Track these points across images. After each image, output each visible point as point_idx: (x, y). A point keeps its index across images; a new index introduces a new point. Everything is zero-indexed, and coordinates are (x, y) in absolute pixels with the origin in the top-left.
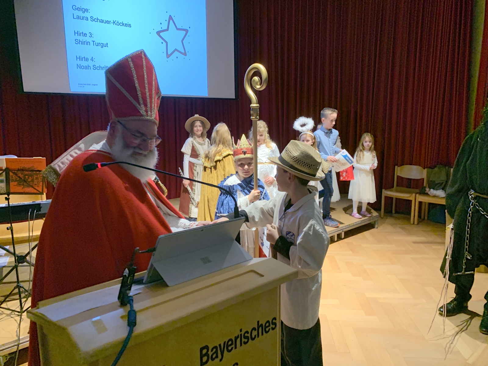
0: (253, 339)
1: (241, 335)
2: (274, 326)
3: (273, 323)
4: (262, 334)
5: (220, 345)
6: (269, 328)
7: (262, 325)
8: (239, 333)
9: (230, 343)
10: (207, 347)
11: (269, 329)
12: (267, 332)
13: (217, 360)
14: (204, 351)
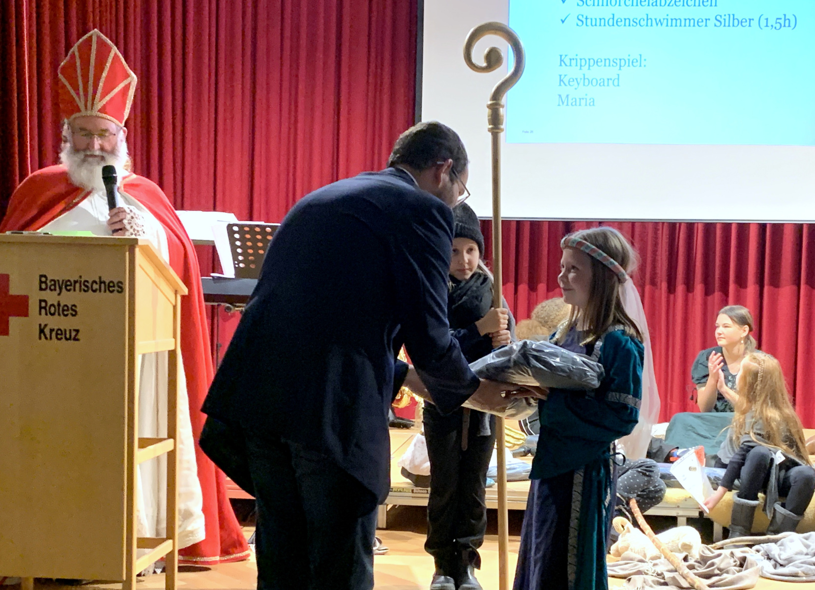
0: (94, 291)
1: (81, 281)
2: (120, 290)
3: (119, 287)
4: (105, 291)
5: (58, 281)
6: (113, 288)
7: (104, 283)
8: (79, 279)
9: (68, 283)
10: (45, 276)
11: (113, 291)
12: (112, 292)
13: (55, 293)
14: (43, 279)
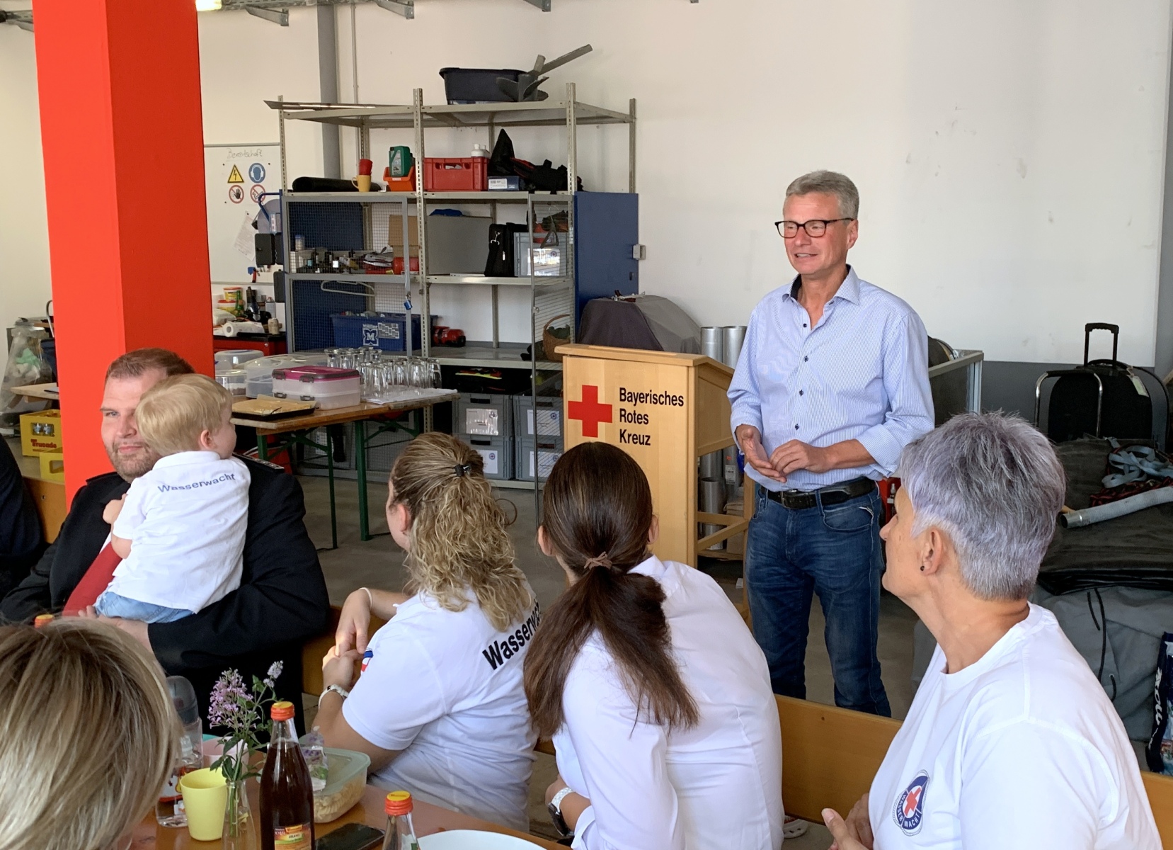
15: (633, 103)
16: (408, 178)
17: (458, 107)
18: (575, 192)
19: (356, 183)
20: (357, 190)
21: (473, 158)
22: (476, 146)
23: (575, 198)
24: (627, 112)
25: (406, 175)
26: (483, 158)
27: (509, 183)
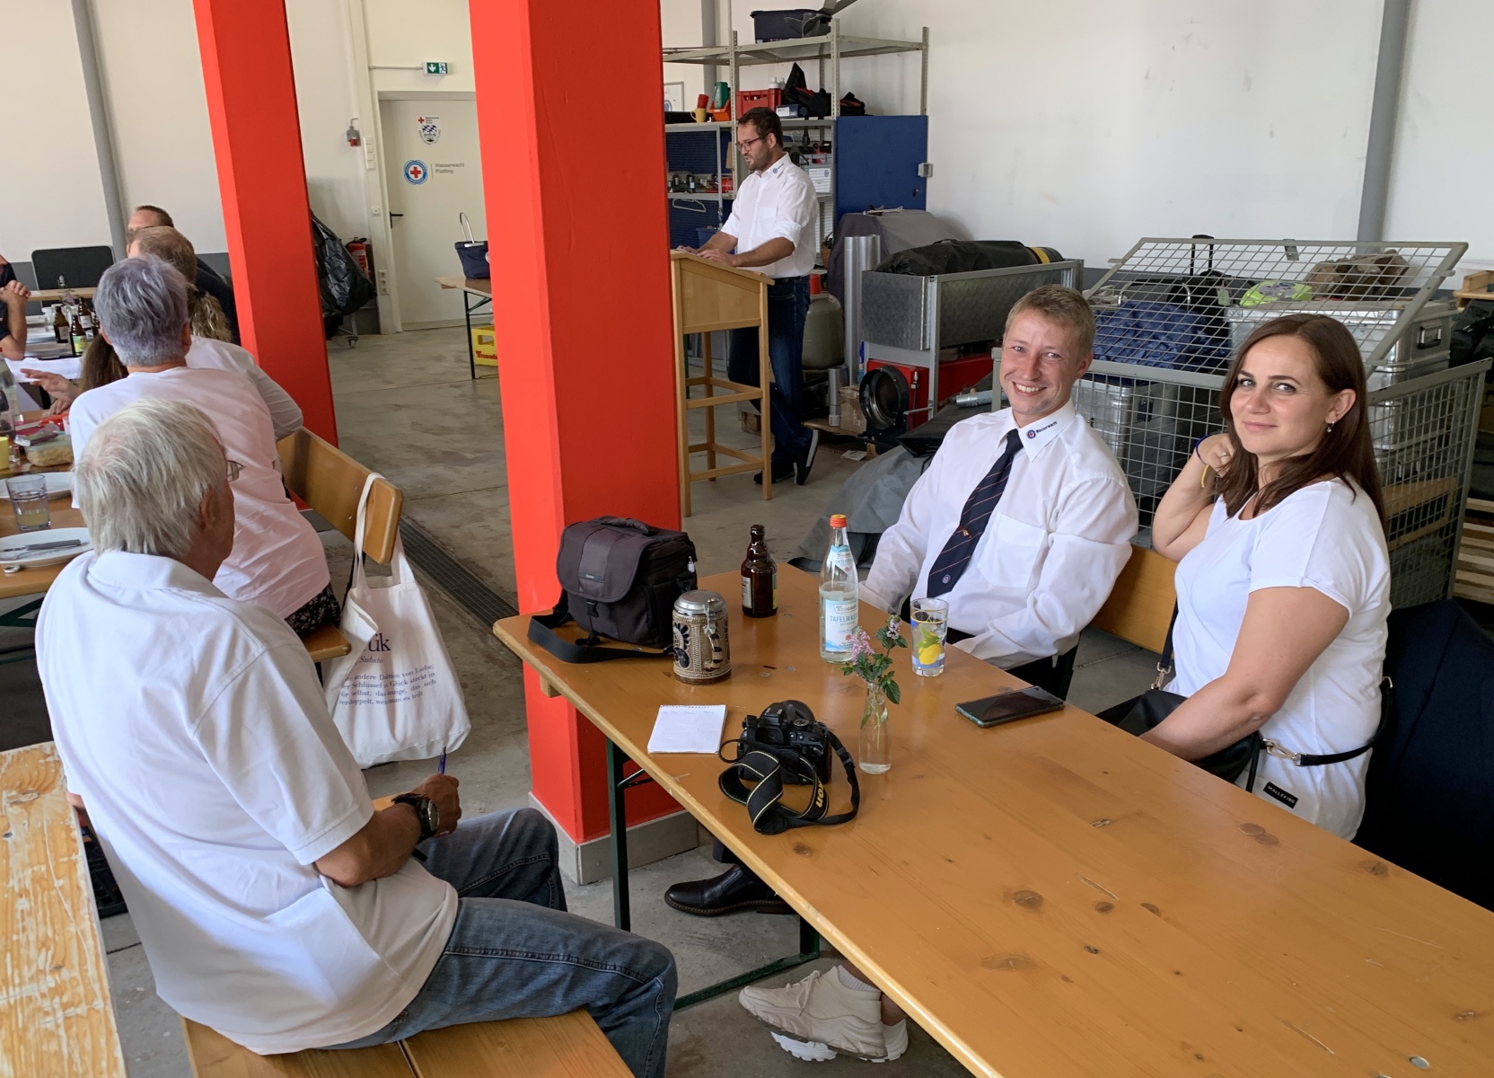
15: (925, 30)
16: (724, 110)
17: (762, 45)
18: (837, 117)
19: (694, 114)
20: (695, 121)
21: (770, 90)
22: (773, 80)
23: (837, 122)
24: (920, 39)
25: (722, 107)
26: (776, 90)
27: (791, 110)
